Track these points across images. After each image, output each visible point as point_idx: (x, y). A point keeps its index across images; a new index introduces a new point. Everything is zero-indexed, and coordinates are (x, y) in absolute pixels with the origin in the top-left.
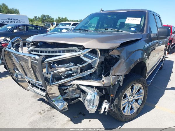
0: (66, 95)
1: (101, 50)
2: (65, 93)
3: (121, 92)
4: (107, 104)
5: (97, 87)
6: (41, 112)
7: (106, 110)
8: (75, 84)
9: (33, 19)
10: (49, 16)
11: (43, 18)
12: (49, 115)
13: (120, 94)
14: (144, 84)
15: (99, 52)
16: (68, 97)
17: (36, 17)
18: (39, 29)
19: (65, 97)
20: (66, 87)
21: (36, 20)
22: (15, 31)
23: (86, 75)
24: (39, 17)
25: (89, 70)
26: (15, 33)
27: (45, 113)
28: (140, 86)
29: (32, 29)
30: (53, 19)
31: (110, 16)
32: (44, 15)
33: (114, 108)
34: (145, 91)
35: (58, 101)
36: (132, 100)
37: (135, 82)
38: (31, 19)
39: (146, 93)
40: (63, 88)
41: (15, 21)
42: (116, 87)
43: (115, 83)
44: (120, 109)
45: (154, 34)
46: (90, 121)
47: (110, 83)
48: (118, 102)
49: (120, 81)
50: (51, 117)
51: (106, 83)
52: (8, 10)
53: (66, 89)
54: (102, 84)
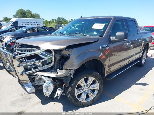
0: (34, 83)
1: (55, 50)
2: (34, 81)
3: (74, 83)
4: (59, 91)
5: (53, 78)
6: (23, 94)
7: (58, 95)
8: (39, 75)
9: (51, 21)
10: (63, 18)
11: (58, 20)
12: (27, 97)
14: (97, 77)
15: (53, 52)
16: (36, 84)
17: (53, 20)
18: (47, 30)
19: (33, 83)
20: (34, 77)
21: (53, 22)
22: (28, 32)
23: (46, 68)
24: (55, 20)
25: (48, 65)
26: (28, 33)
27: (25, 95)
28: (94, 79)
29: (42, 31)
30: (67, 21)
31: (83, 22)
32: (60, 18)
33: (69, 95)
34: (100, 84)
35: (28, 86)
36: (88, 90)
37: (87, 75)
38: (49, 21)
39: (100, 85)
40: (32, 77)
41: (33, 24)
42: (69, 78)
43: (67, 75)
44: (73, 96)
45: (113, 37)
46: (55, 104)
47: (62, 75)
48: (71, 90)
49: (71, 74)
50: (28, 98)
51: (59, 75)
52: (31, 14)
53: (34, 78)
54: (55, 75)
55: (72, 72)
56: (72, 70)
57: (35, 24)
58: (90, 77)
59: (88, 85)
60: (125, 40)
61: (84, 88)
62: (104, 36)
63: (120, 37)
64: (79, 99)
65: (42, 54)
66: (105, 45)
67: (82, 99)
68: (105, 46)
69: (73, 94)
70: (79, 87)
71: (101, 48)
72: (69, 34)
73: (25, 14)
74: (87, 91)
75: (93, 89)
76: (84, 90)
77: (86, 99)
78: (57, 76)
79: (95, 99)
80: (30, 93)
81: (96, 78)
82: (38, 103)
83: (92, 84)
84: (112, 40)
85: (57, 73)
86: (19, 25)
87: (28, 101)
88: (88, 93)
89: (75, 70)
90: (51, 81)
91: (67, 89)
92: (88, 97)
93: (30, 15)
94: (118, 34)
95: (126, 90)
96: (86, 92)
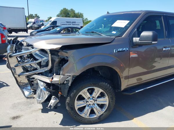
2: (33, 85)
3: (73, 92)
5: (47, 84)
13: (72, 94)
14: (106, 89)
19: (33, 87)
25: (45, 68)
28: (101, 90)
31: (106, 19)
35: (27, 90)
36: (94, 104)
39: (111, 100)
40: (31, 80)
41: (72, 24)
42: (67, 86)
43: (64, 82)
44: (73, 108)
45: (137, 38)
46: (56, 114)
47: (58, 81)
48: (70, 101)
49: (69, 81)
50: (31, 103)
51: (54, 81)
52: (75, 14)
53: (33, 81)
54: (50, 81)
55: (70, 79)
56: (70, 76)
57: (74, 23)
58: (95, 88)
59: (94, 97)
60: (153, 42)
61: (88, 100)
62: (123, 37)
63: (147, 38)
64: (81, 114)
65: (36, 54)
66: (123, 48)
67: (84, 113)
68: (121, 49)
69: (72, 106)
70: (81, 98)
71: (116, 51)
72: (85, 33)
73: (68, 14)
74: (92, 105)
75: (102, 104)
76: (88, 103)
77: (90, 115)
78: (52, 81)
79: (102, 116)
80: (28, 98)
81: (104, 91)
82: (37, 110)
83: (98, 97)
84: (135, 42)
85: (53, 79)
86: (57, 25)
87: (30, 106)
88: (93, 108)
89: (74, 77)
90: (45, 87)
91: (65, 99)
92: (92, 112)
93: (73, 15)
94: (144, 34)
95: (153, 112)
96: (90, 106)
